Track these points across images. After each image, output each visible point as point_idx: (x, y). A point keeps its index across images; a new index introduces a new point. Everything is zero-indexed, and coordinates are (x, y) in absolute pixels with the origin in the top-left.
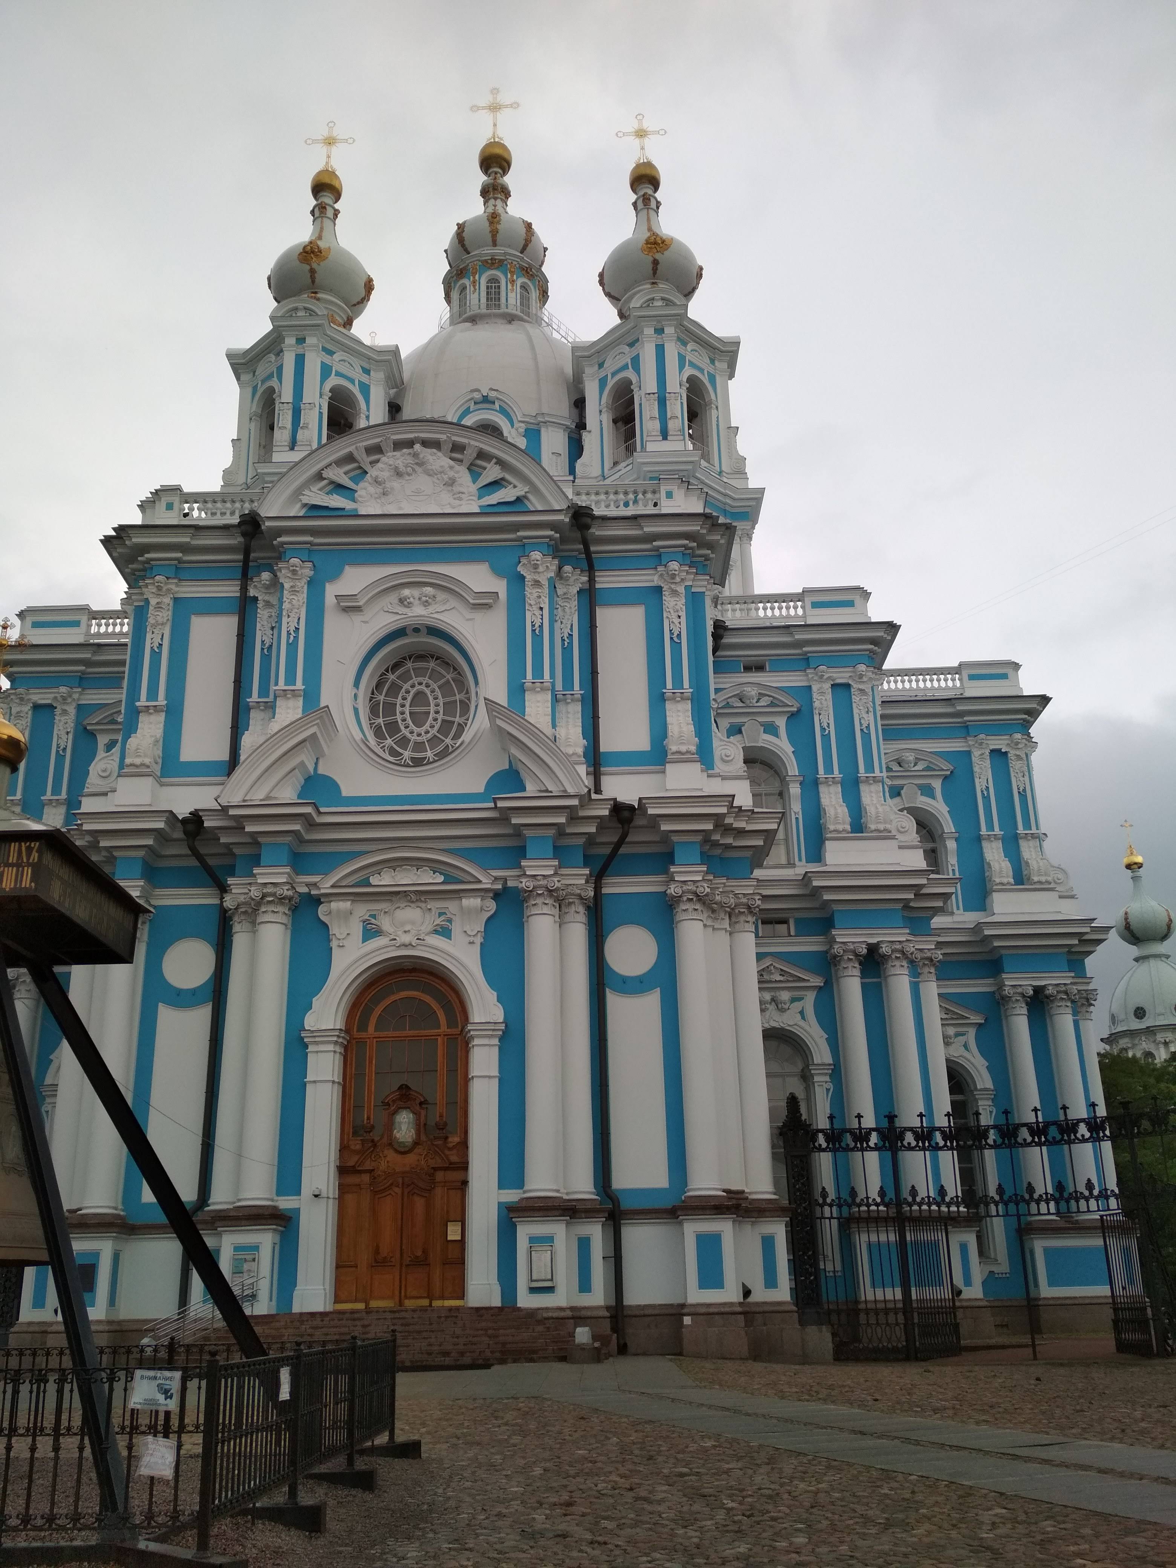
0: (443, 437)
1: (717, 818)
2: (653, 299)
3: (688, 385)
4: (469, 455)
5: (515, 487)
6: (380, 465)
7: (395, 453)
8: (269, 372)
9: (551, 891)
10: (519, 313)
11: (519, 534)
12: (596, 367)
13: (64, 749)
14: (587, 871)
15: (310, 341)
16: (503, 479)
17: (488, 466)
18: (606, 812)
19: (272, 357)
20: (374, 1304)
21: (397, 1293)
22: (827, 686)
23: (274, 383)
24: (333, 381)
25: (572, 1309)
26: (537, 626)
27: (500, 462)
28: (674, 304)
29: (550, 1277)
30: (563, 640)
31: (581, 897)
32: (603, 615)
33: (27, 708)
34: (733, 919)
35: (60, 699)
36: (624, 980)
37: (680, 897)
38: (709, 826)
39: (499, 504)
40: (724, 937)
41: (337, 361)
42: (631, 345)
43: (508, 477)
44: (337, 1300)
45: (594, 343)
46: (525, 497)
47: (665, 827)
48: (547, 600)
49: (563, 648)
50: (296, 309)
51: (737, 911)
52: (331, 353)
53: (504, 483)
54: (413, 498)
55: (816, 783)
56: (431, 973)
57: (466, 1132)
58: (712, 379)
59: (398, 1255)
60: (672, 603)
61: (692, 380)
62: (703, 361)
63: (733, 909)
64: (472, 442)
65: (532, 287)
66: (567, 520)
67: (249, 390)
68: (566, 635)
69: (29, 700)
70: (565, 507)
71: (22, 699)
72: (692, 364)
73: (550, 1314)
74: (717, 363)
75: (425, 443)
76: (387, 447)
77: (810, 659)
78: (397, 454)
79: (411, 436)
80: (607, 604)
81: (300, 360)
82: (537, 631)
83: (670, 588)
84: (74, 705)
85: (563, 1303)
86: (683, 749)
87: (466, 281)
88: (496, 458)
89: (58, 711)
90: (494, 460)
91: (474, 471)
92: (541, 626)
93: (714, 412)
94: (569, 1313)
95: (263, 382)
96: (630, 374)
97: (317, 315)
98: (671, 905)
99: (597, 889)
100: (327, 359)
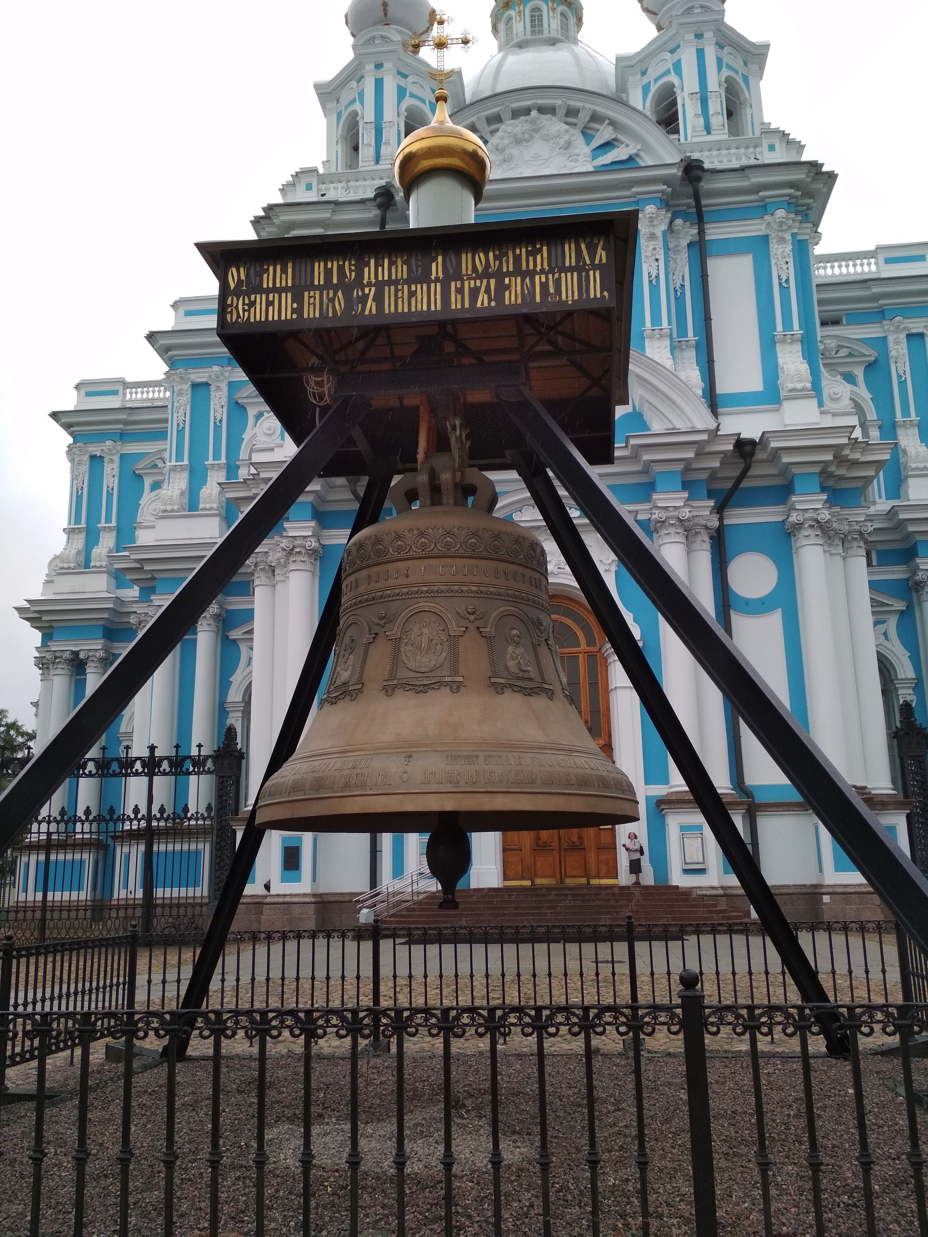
0: (559, 102)
1: (837, 449)
2: (692, 7)
3: (726, 85)
4: (583, 118)
5: (627, 146)
6: (500, 133)
7: (513, 121)
8: (350, 98)
9: (684, 521)
10: (560, 36)
11: (633, 190)
12: (639, 75)
13: (221, 421)
14: (711, 503)
15: (387, 65)
16: (615, 139)
17: (601, 128)
18: (731, 447)
19: (354, 84)
20: (539, 881)
21: (558, 873)
22: (902, 336)
23: (357, 107)
24: (408, 102)
25: (722, 888)
26: (653, 276)
27: (613, 123)
28: (712, 10)
29: (701, 860)
30: (676, 291)
31: (707, 528)
32: (714, 265)
33: (187, 386)
34: (846, 545)
35: (214, 377)
36: (747, 602)
37: (802, 524)
38: (829, 457)
39: (613, 163)
40: (838, 560)
41: (408, 84)
42: (672, 51)
43: (621, 137)
44: (506, 877)
45: (637, 54)
46: (637, 155)
47: (786, 459)
48: (662, 252)
49: (677, 299)
50: (374, 38)
51: (849, 538)
52: (405, 76)
53: (616, 143)
54: (533, 163)
55: (894, 426)
56: (570, 599)
57: (610, 736)
58: (746, 79)
59: (557, 840)
60: (780, 251)
61: (729, 81)
62: (738, 63)
63: (845, 536)
64: (587, 105)
65: (570, 13)
66: (680, 173)
67: (334, 117)
68: (678, 286)
69: (188, 379)
70: (677, 160)
71: (182, 378)
72: (729, 67)
73: (704, 892)
74: (749, 65)
75: (542, 110)
76: (506, 115)
77: (886, 313)
78: (516, 122)
79: (528, 103)
80: (718, 255)
81: (379, 84)
82: (654, 282)
83: (778, 236)
84: (226, 382)
85: (716, 884)
86: (799, 386)
87: (512, 12)
88: (609, 119)
89: (212, 388)
90: (607, 121)
91: (587, 134)
92: (657, 277)
93: (749, 111)
94: (720, 892)
95: (347, 107)
96: (673, 78)
97: (392, 41)
98: (789, 533)
99: (721, 520)
100: (402, 82)
